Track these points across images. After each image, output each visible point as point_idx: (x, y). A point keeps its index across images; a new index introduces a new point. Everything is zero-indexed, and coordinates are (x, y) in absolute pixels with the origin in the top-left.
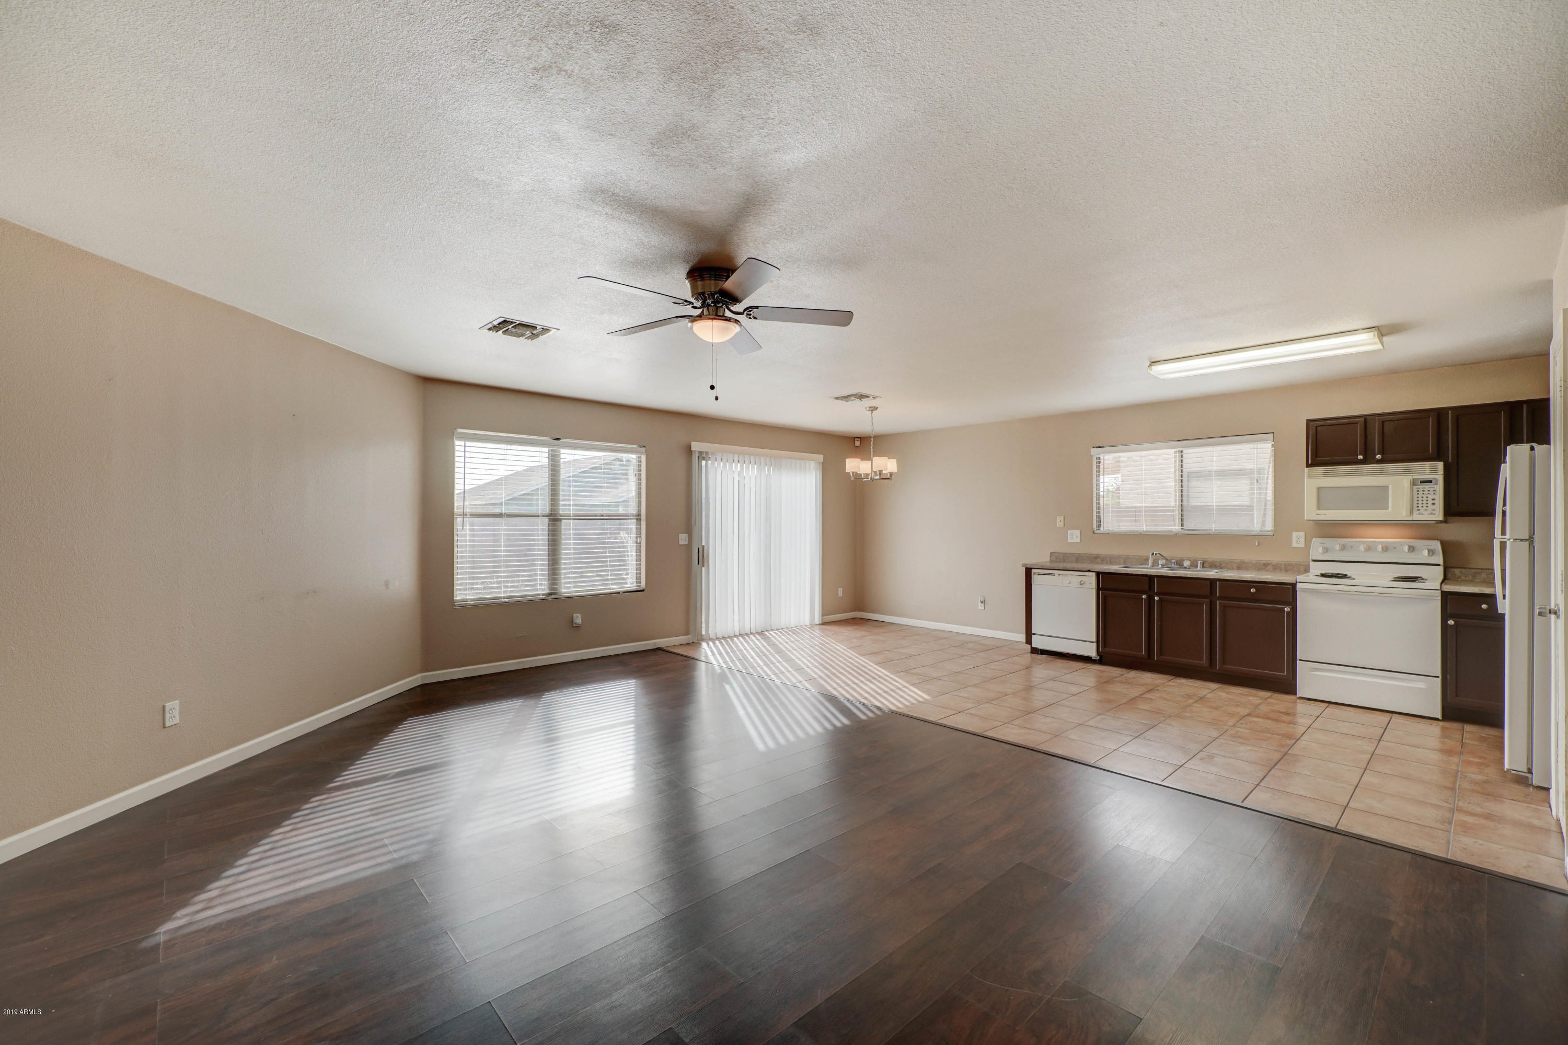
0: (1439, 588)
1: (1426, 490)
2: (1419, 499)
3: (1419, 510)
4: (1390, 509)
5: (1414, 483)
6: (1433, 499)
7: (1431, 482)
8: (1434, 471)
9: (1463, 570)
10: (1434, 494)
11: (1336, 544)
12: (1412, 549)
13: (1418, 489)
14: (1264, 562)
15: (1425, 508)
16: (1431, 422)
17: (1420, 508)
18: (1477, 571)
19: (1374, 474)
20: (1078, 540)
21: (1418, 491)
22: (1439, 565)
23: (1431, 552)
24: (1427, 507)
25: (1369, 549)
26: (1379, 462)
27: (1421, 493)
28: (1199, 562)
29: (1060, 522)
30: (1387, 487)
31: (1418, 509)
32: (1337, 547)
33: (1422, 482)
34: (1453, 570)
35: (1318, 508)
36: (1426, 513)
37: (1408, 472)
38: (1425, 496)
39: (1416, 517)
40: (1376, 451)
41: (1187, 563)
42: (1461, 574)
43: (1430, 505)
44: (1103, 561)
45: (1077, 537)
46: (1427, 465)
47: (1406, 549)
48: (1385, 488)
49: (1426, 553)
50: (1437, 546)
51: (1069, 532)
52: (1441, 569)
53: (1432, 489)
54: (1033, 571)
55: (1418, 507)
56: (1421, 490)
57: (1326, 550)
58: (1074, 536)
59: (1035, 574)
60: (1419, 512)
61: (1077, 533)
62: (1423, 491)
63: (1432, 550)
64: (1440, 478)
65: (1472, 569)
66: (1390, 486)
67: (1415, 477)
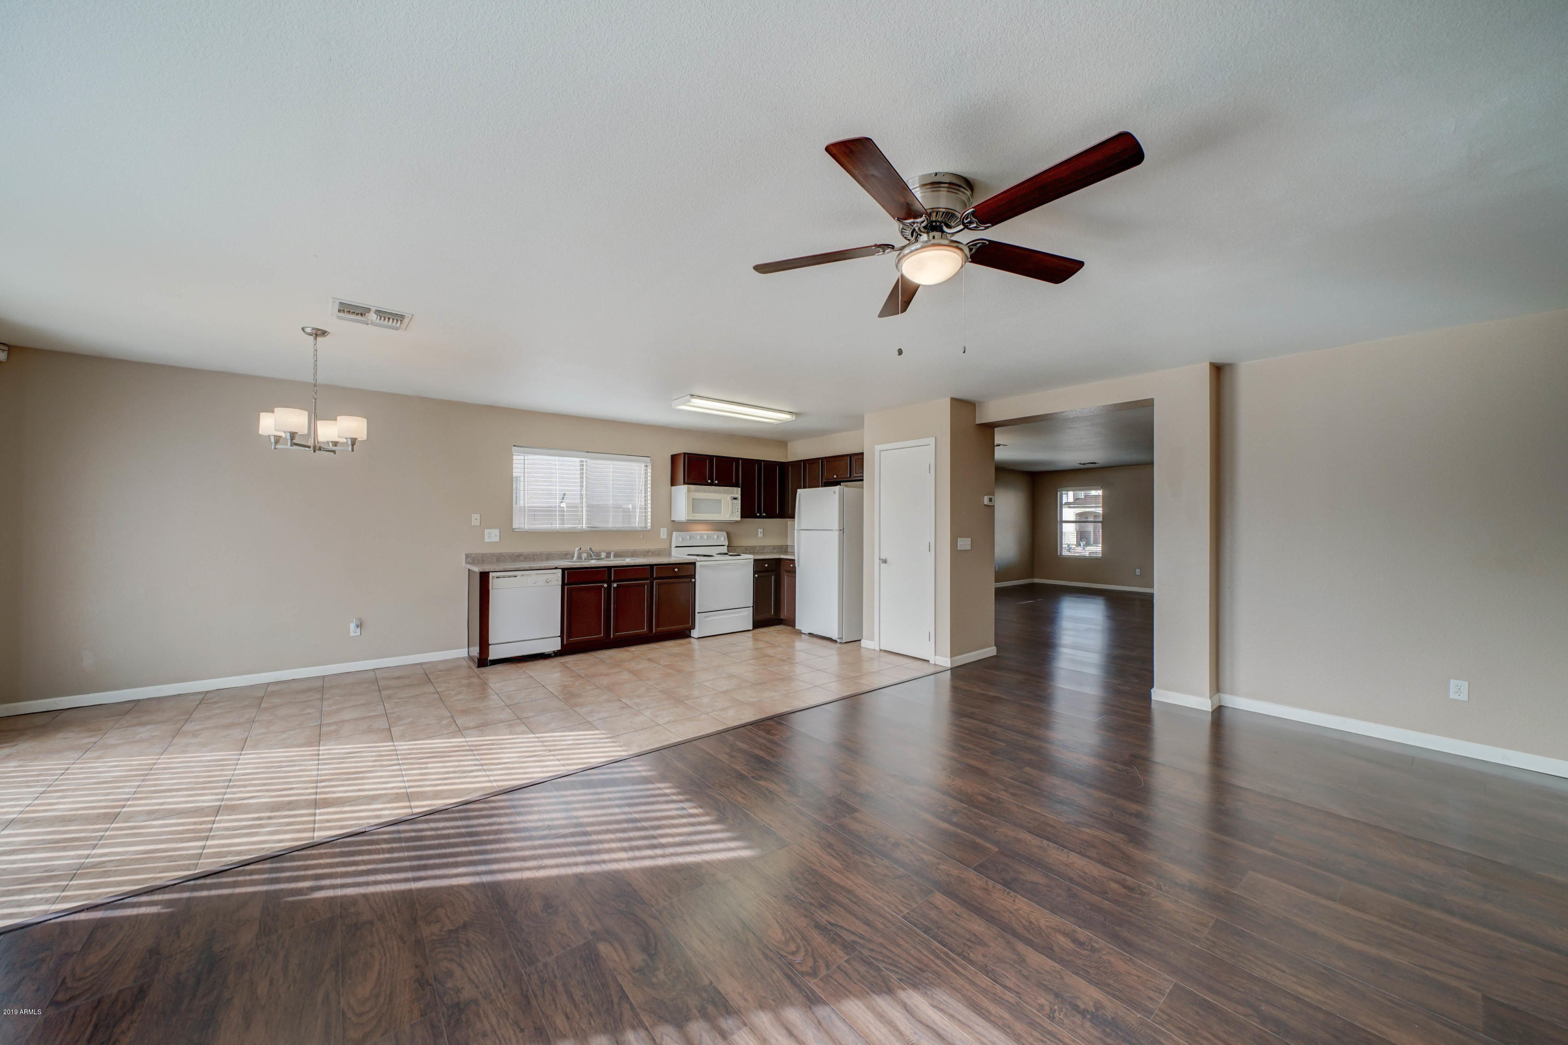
1: (733, 503)
2: (729, 509)
5: (730, 499)
6: (735, 509)
7: (736, 499)
8: (737, 493)
10: (736, 506)
11: (687, 535)
16: (734, 464)
17: (729, 514)
19: (715, 492)
20: (497, 539)
22: (726, 545)
24: (732, 513)
25: (701, 538)
26: (716, 485)
27: (731, 505)
28: (612, 553)
29: (475, 520)
30: (721, 500)
32: (688, 537)
33: (733, 499)
35: (693, 512)
36: (732, 516)
37: (728, 493)
38: (732, 507)
39: (727, 519)
40: (715, 479)
41: (603, 555)
43: (734, 512)
44: (525, 559)
45: (496, 536)
46: (735, 489)
47: (716, 537)
50: (725, 535)
51: (486, 531)
52: (727, 547)
53: (736, 503)
54: (491, 575)
56: (731, 503)
58: (492, 536)
59: (493, 577)
60: (729, 516)
61: (497, 531)
64: (740, 497)
67: (730, 496)
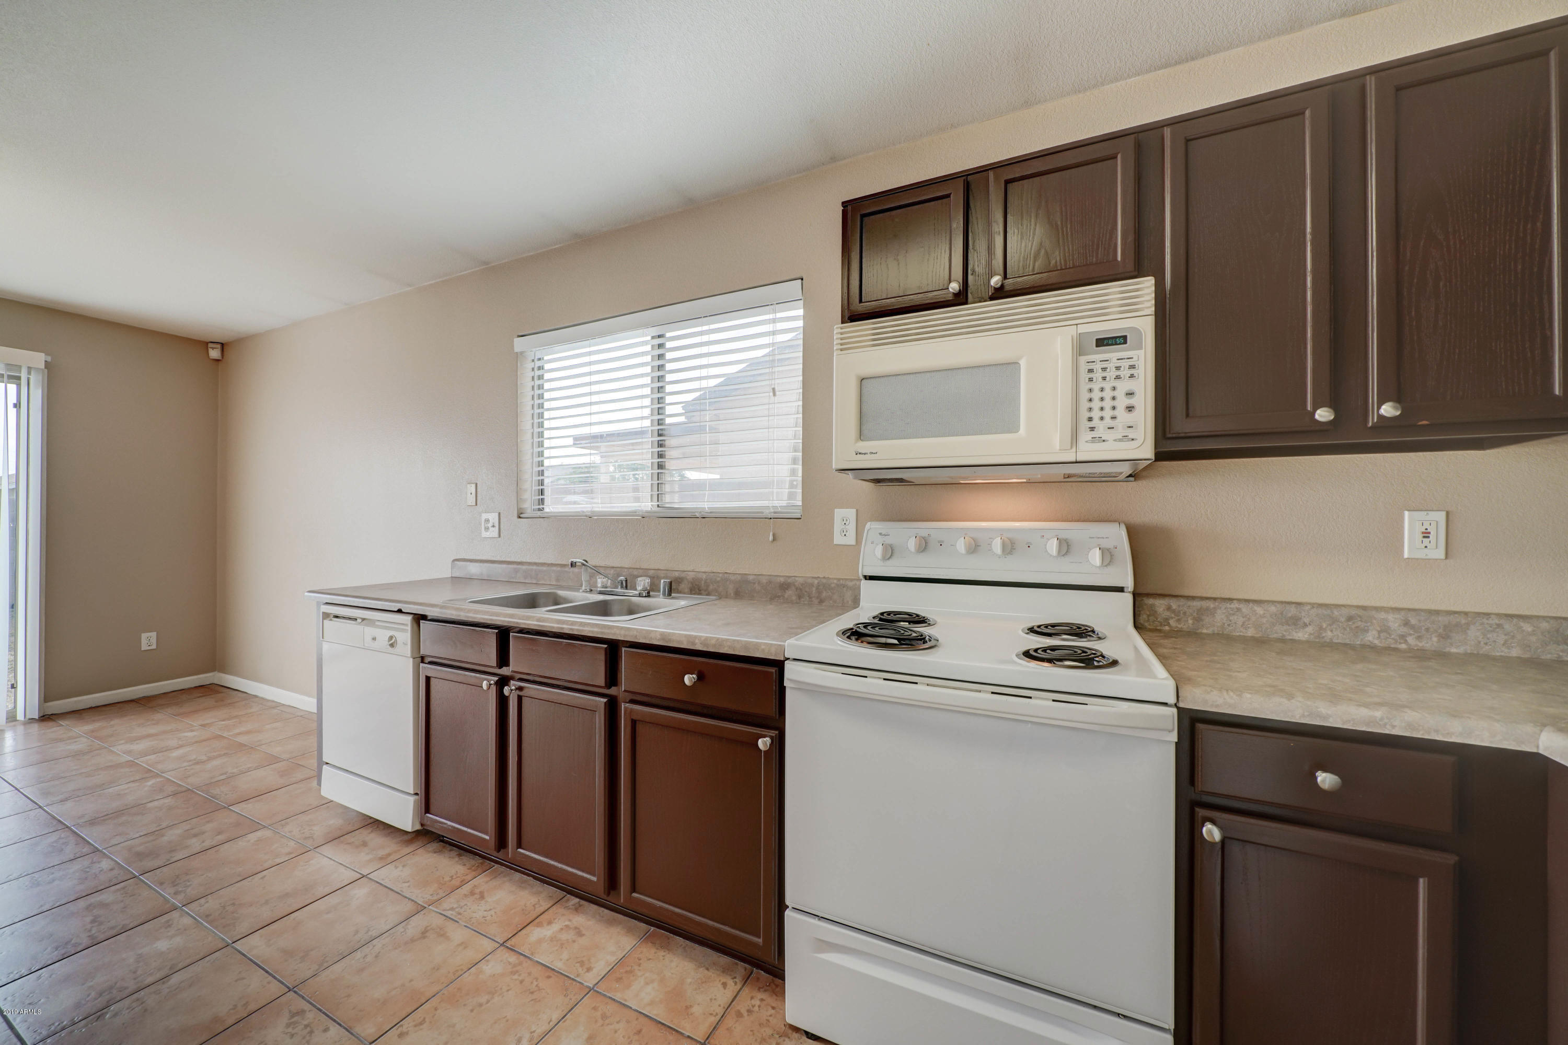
0: (1172, 700)
1: (1111, 366)
2: (1093, 395)
3: (1092, 429)
4: (1022, 431)
5: (1080, 349)
6: (1130, 394)
7: (1124, 340)
8: (1129, 308)
9: (1174, 604)
10: (1132, 376)
11: (910, 535)
12: (1066, 547)
13: (1091, 366)
14: (782, 580)
15: (1108, 422)
16: (1121, 170)
17: (1096, 422)
18: (1205, 604)
19: (984, 326)
21: (1091, 371)
22: (1121, 590)
23: (1108, 556)
24: (1114, 418)
25: (974, 548)
26: (998, 295)
27: (1098, 375)
30: (1016, 363)
31: (1091, 424)
32: (912, 544)
33: (1101, 342)
34: (1150, 601)
35: (861, 436)
36: (1109, 436)
37: (1065, 316)
38: (1107, 386)
39: (1087, 451)
42: (1167, 614)
43: (1121, 412)
46: (1114, 290)
47: (1053, 546)
48: (1012, 366)
49: (1095, 557)
50: (1118, 536)
52: (1126, 599)
53: (1125, 364)
55: (1090, 419)
56: (1098, 367)
57: (890, 552)
60: (1093, 434)
62: (1104, 369)
63: (1108, 550)
64: (1145, 326)
65: (1193, 598)
66: (1023, 363)
67: (1083, 329)
